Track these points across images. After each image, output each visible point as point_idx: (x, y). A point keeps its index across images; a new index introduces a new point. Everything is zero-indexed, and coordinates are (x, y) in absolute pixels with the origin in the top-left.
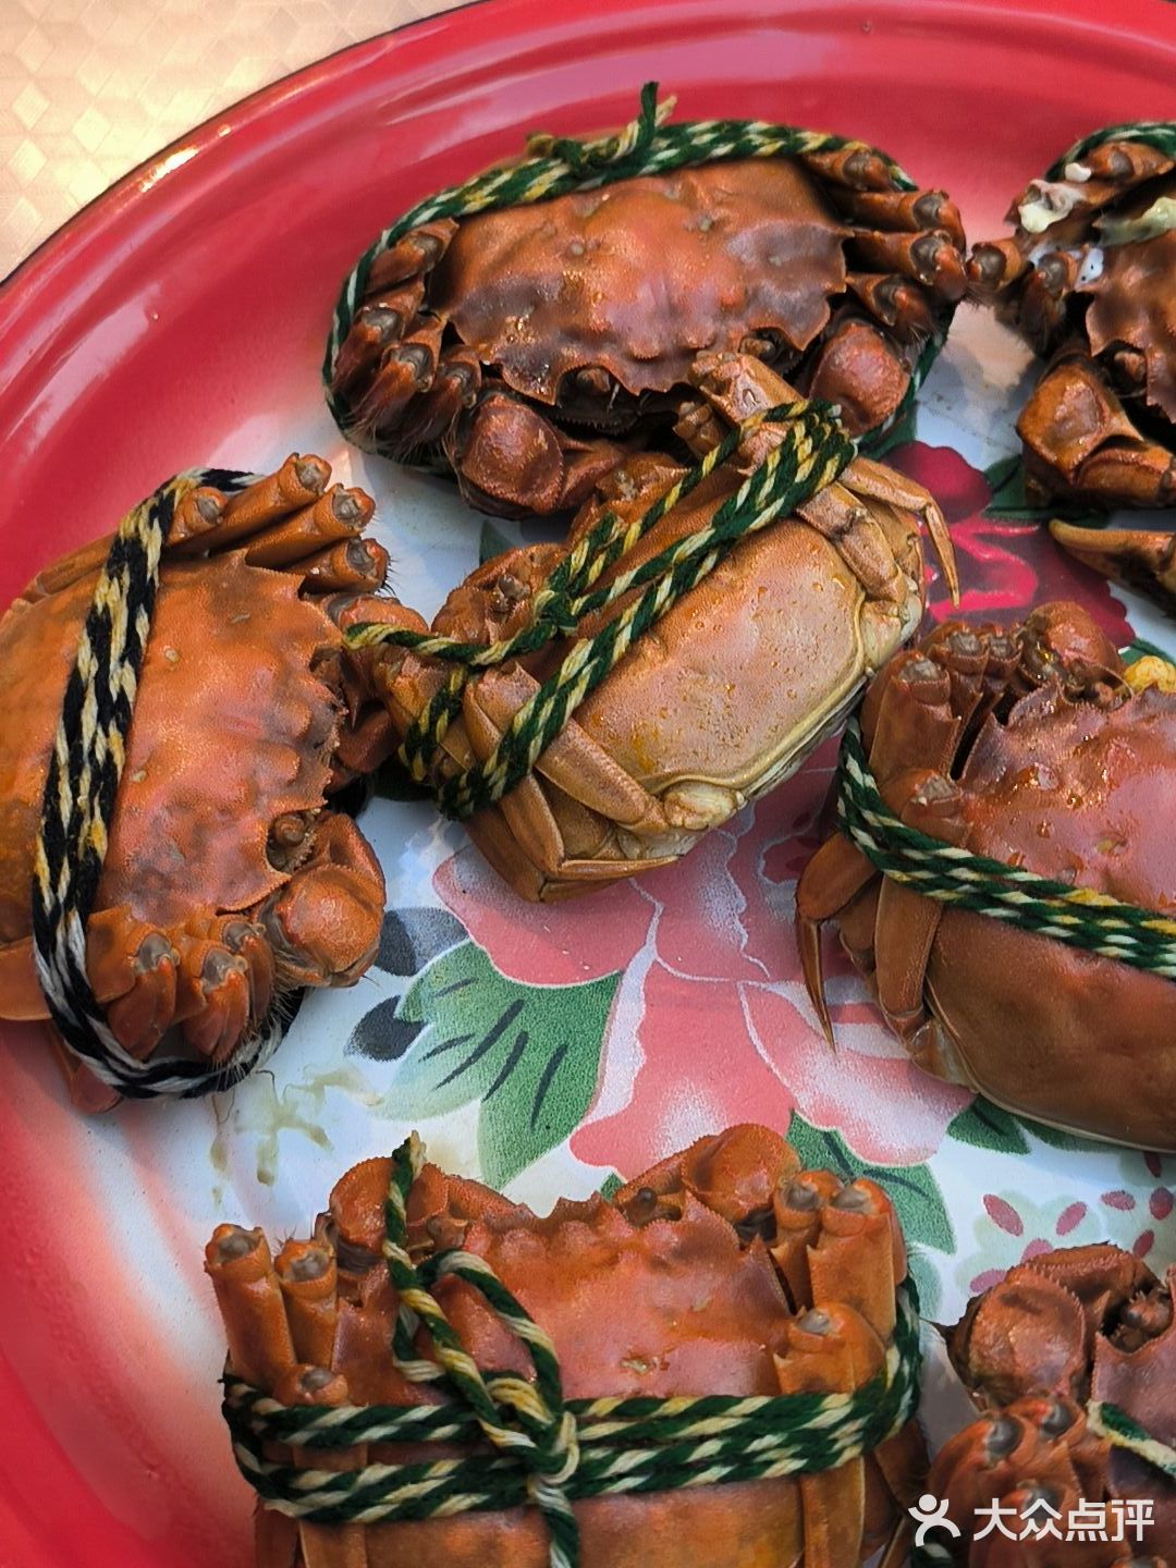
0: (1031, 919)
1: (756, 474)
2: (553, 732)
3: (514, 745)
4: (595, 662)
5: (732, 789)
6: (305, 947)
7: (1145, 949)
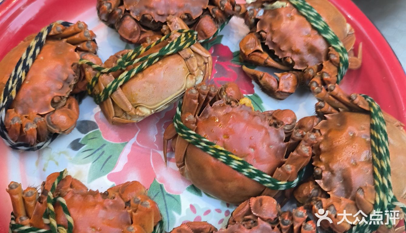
0: (205, 149)
1: (171, 43)
2: (115, 90)
3: (106, 91)
4: (127, 76)
5: (151, 109)
6: (55, 125)
7: (228, 160)
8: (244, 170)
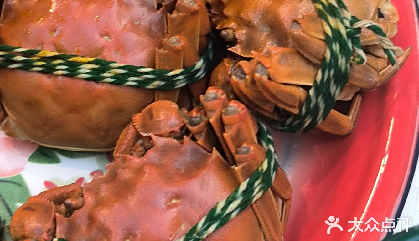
7: (72, 69)
8: (105, 75)
